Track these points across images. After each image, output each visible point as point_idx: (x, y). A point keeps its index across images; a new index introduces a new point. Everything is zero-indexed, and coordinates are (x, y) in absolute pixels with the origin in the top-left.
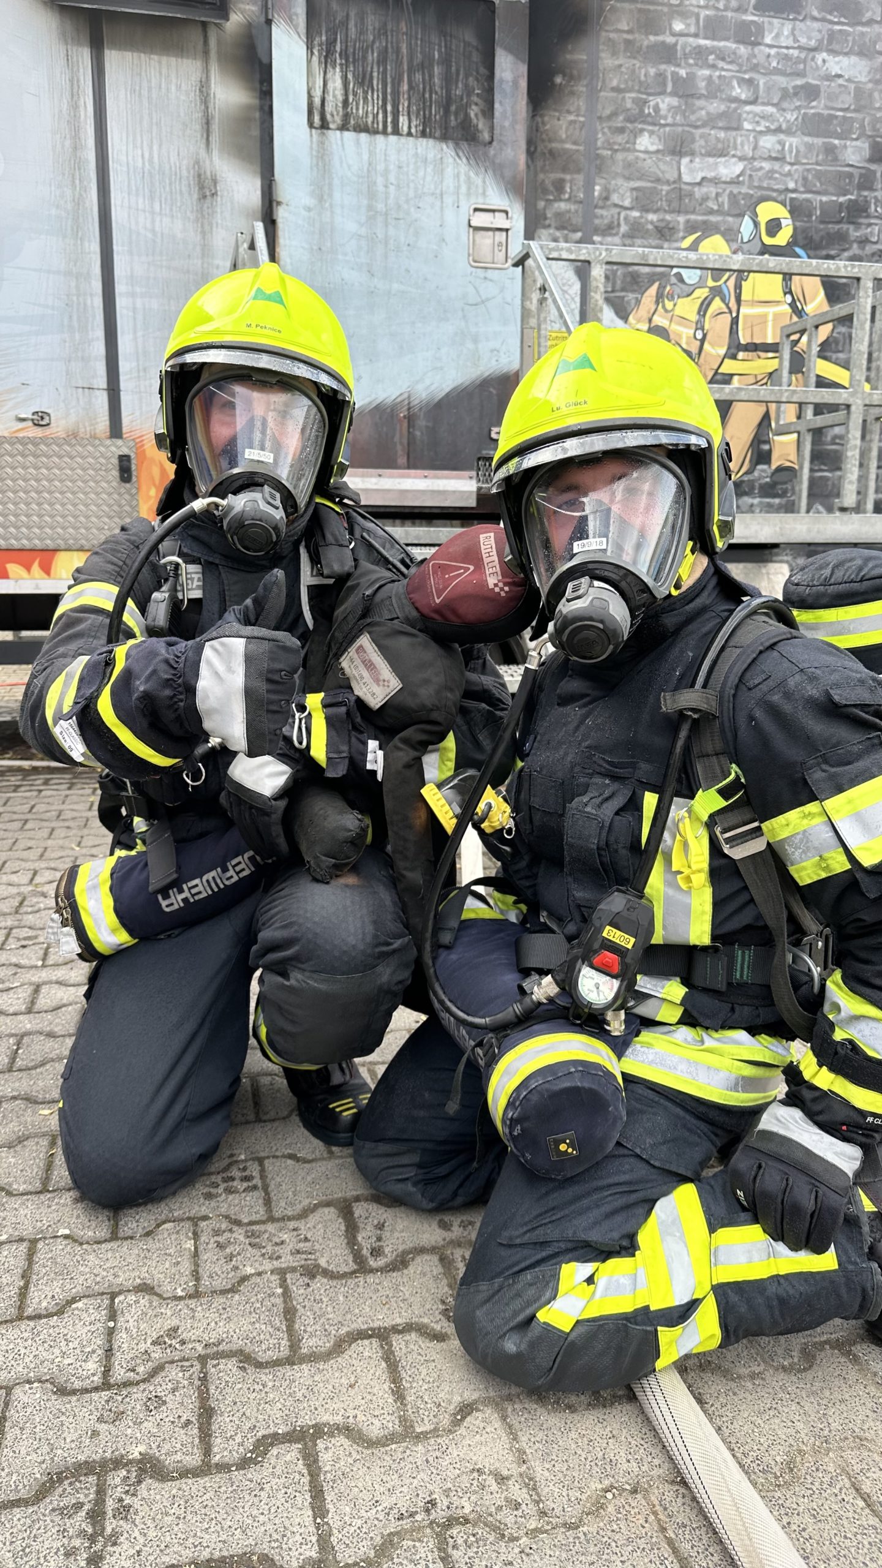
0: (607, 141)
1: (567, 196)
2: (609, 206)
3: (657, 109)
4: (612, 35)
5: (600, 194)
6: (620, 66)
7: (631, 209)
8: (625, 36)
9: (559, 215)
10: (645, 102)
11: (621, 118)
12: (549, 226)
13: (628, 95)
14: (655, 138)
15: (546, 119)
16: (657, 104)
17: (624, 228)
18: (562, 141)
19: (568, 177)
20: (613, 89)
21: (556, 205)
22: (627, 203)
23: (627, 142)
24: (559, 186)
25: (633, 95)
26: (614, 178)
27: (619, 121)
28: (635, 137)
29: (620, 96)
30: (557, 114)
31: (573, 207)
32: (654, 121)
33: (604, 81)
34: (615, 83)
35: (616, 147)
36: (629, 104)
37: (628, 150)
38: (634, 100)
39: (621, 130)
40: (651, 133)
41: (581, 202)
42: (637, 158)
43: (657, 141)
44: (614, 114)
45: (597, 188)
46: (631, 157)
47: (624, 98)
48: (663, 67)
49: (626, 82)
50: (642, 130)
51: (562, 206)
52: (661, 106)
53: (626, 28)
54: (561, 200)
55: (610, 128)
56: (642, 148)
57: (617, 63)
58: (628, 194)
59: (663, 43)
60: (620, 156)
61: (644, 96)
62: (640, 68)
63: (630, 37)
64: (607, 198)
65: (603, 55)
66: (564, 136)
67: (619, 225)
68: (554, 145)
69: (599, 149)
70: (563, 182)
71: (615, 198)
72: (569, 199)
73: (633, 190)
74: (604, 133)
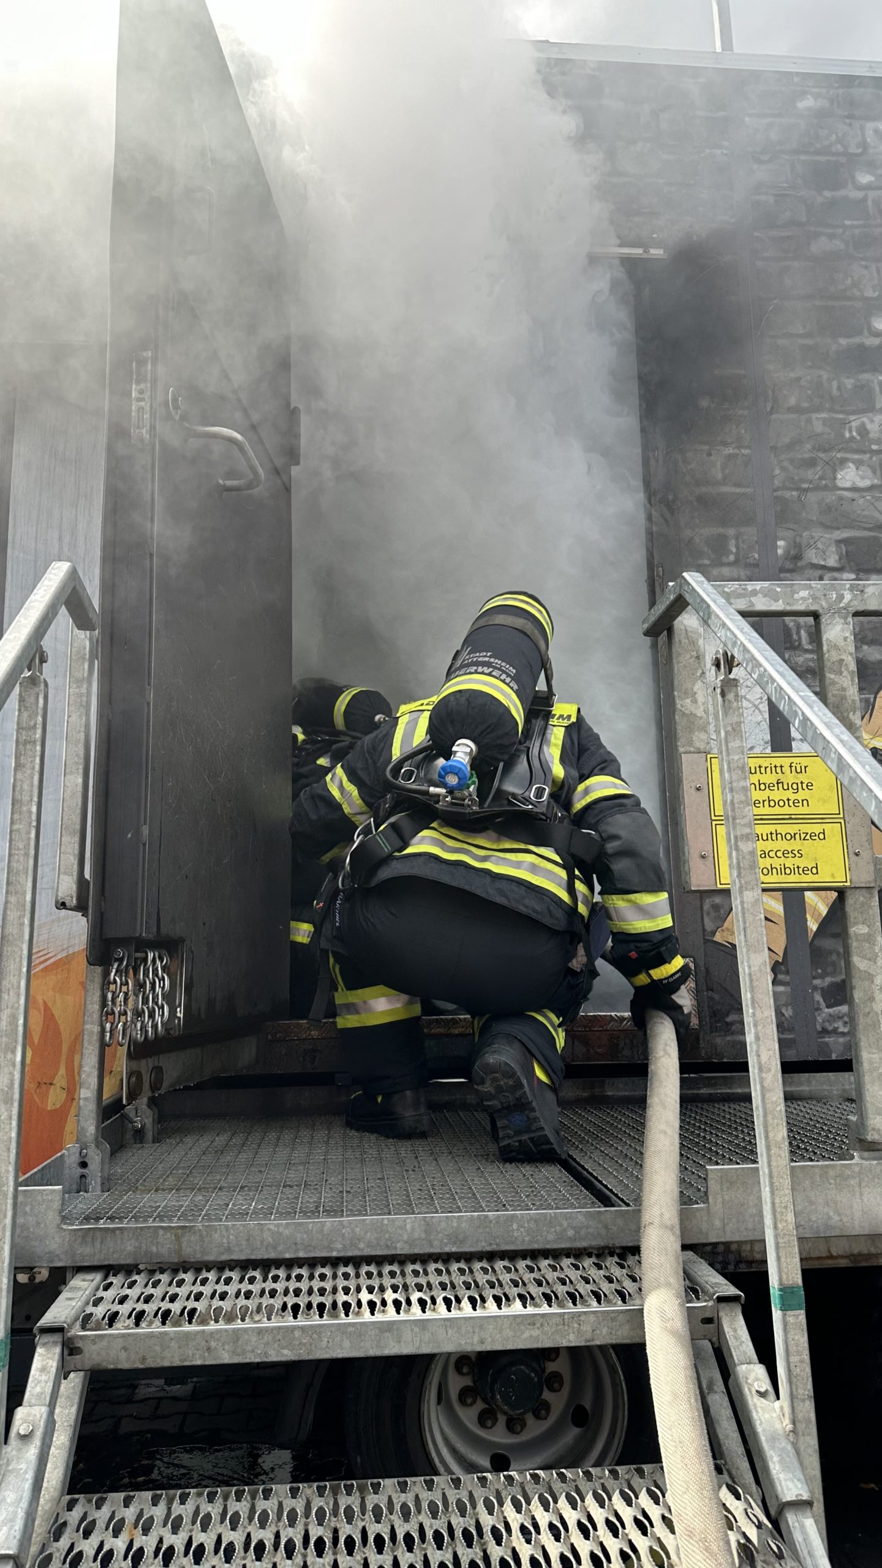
0: (790, 479)
1: (732, 558)
2: (802, 568)
3: (863, 431)
4: (780, 342)
5: (787, 552)
6: (799, 379)
7: (840, 569)
8: (801, 341)
10: (844, 423)
11: (808, 446)
13: (814, 416)
14: (866, 470)
15: (689, 455)
16: (863, 425)
18: (718, 483)
19: (731, 532)
20: (790, 410)
22: (832, 561)
23: (822, 478)
24: (719, 545)
25: (824, 415)
26: (807, 529)
27: (806, 451)
28: (834, 471)
29: (804, 418)
30: (706, 448)
32: (860, 447)
33: (775, 400)
34: (792, 401)
35: (805, 486)
36: (818, 427)
37: (825, 488)
38: (825, 422)
39: (811, 463)
40: (858, 464)
41: (757, 565)
42: (841, 498)
43: (869, 473)
44: (796, 443)
45: (780, 543)
46: (830, 497)
47: (809, 421)
48: (866, 376)
49: (810, 399)
50: (843, 462)
52: (869, 426)
53: (801, 332)
54: (723, 565)
55: (792, 461)
56: (848, 485)
57: (792, 375)
58: (833, 549)
59: (861, 347)
60: (812, 498)
61: (841, 416)
62: (829, 380)
63: (808, 342)
64: (798, 557)
65: (770, 367)
66: (719, 476)
68: (704, 489)
69: (775, 490)
70: (723, 540)
71: (812, 556)
72: (736, 562)
73: (839, 542)
74: (783, 469)
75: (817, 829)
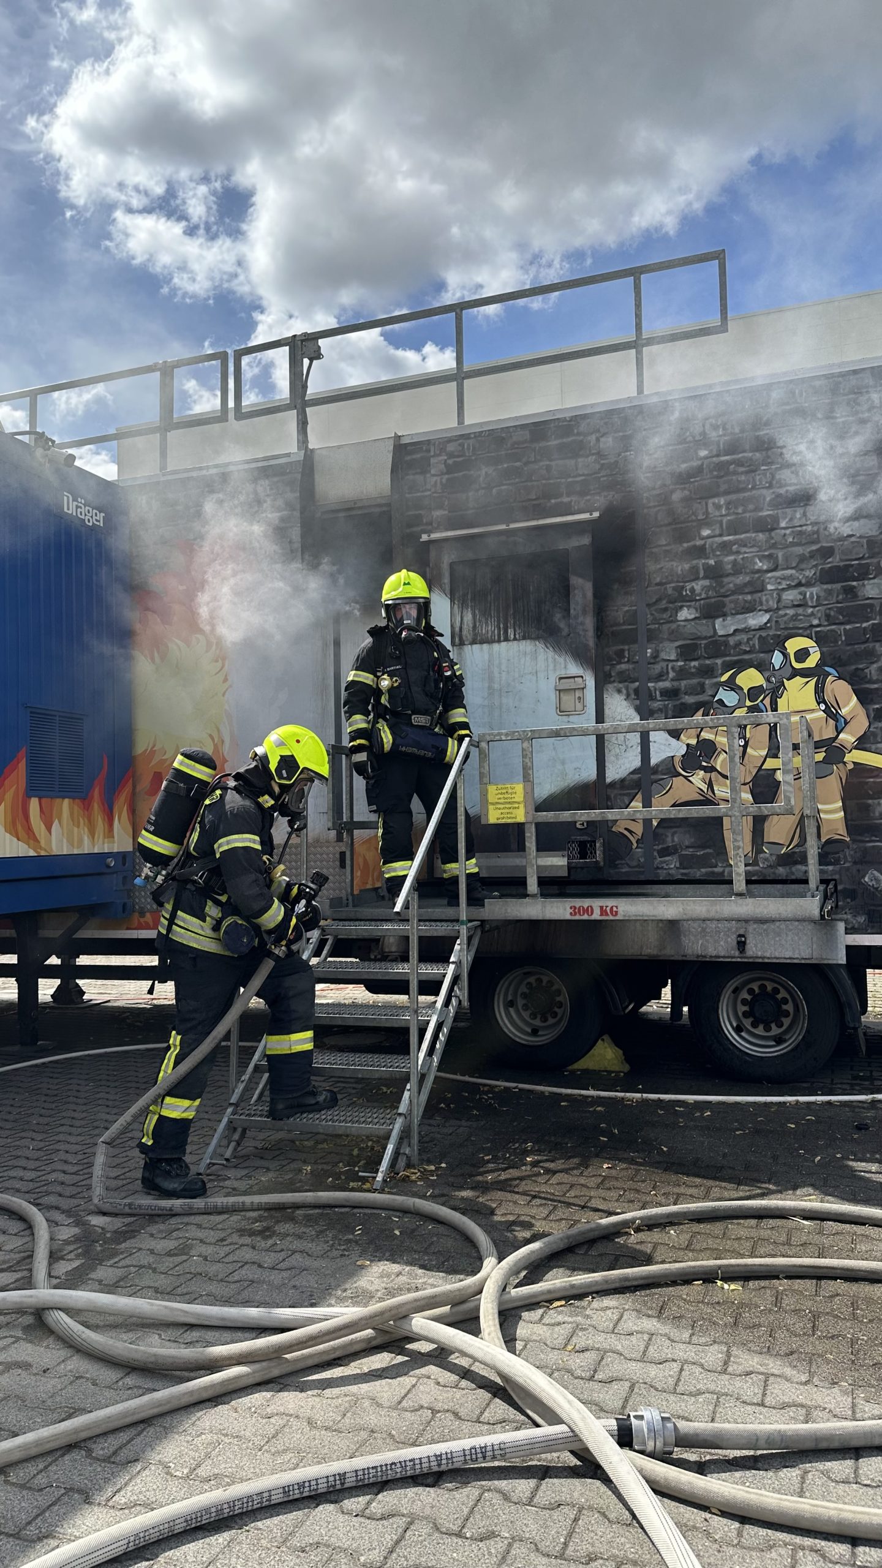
0: (655, 619)
1: (626, 660)
2: (658, 662)
3: (692, 590)
4: (654, 550)
5: (652, 654)
6: (662, 568)
7: (677, 661)
8: (664, 548)
9: (621, 673)
10: (683, 587)
11: (664, 602)
12: (614, 681)
13: (668, 586)
14: (693, 610)
15: (608, 612)
16: (693, 587)
17: (672, 675)
18: (619, 624)
19: (626, 647)
20: (657, 584)
21: (618, 667)
22: (673, 657)
23: (670, 617)
24: (620, 654)
25: (673, 585)
26: (661, 642)
27: (663, 604)
28: (677, 613)
29: (663, 588)
30: (616, 608)
31: (631, 666)
32: (691, 599)
33: (650, 580)
34: (658, 580)
35: (662, 621)
36: (670, 591)
37: (672, 622)
38: (674, 589)
39: (665, 610)
40: (689, 607)
41: (637, 662)
42: (679, 626)
43: (694, 611)
44: (659, 600)
45: (649, 651)
46: (674, 626)
47: (666, 589)
48: (695, 562)
49: (667, 577)
50: (681, 607)
51: (623, 666)
52: (696, 587)
53: (664, 543)
54: (621, 663)
55: (656, 610)
56: (683, 618)
57: (658, 566)
58: (674, 651)
59: (695, 546)
60: (665, 627)
61: (681, 584)
62: (677, 567)
63: (668, 548)
64: (656, 657)
65: (648, 564)
66: (621, 621)
67: (668, 673)
68: (614, 628)
69: (648, 625)
70: (623, 651)
71: (663, 655)
72: (628, 661)
73: (677, 647)
74: (652, 614)
75: (517, 805)
